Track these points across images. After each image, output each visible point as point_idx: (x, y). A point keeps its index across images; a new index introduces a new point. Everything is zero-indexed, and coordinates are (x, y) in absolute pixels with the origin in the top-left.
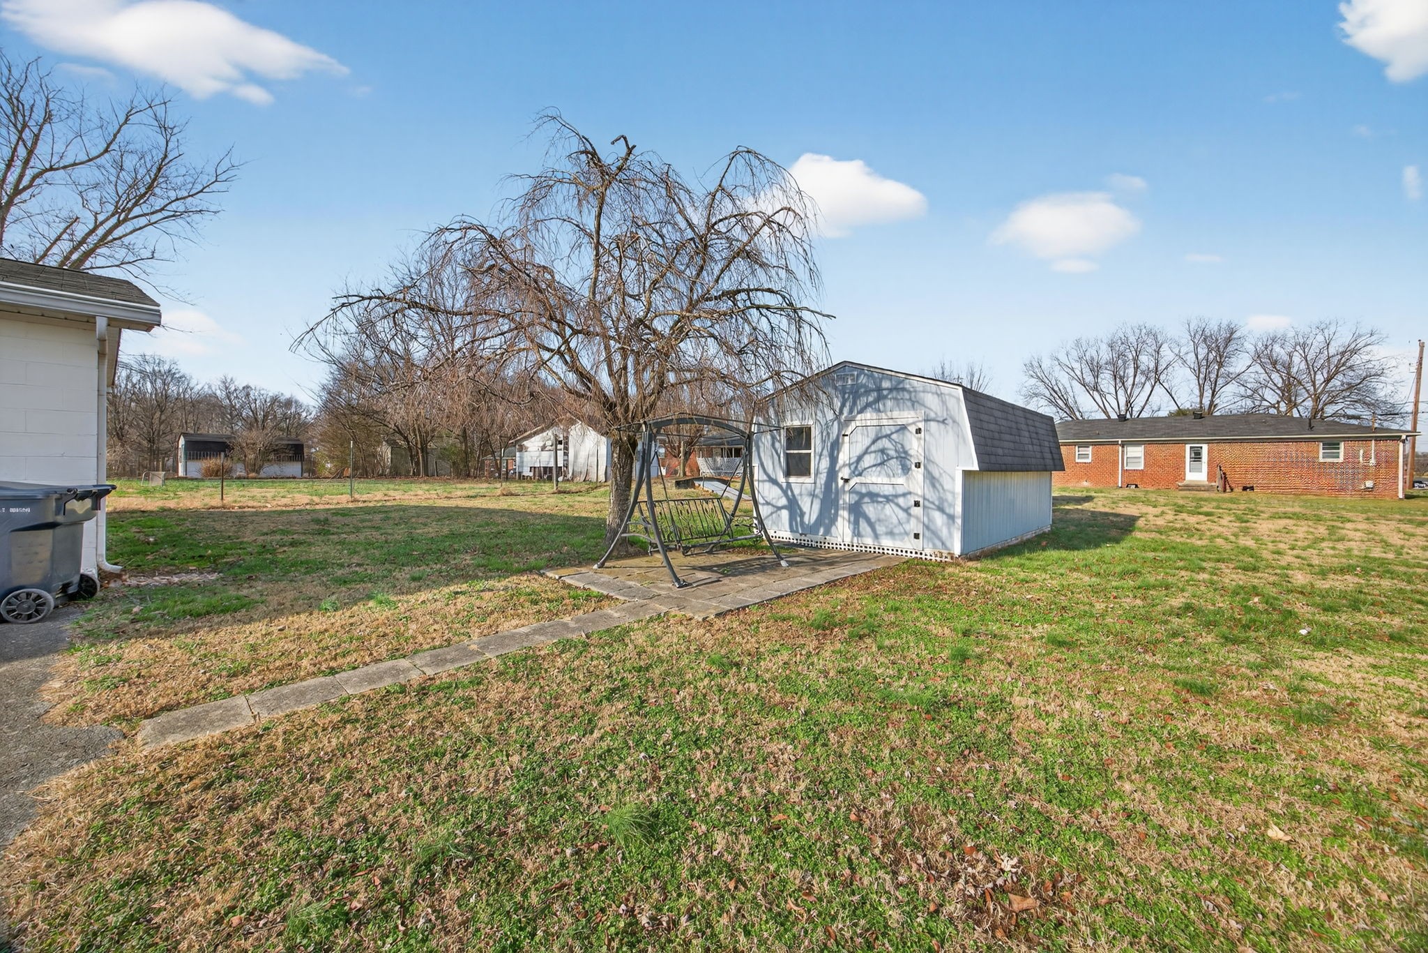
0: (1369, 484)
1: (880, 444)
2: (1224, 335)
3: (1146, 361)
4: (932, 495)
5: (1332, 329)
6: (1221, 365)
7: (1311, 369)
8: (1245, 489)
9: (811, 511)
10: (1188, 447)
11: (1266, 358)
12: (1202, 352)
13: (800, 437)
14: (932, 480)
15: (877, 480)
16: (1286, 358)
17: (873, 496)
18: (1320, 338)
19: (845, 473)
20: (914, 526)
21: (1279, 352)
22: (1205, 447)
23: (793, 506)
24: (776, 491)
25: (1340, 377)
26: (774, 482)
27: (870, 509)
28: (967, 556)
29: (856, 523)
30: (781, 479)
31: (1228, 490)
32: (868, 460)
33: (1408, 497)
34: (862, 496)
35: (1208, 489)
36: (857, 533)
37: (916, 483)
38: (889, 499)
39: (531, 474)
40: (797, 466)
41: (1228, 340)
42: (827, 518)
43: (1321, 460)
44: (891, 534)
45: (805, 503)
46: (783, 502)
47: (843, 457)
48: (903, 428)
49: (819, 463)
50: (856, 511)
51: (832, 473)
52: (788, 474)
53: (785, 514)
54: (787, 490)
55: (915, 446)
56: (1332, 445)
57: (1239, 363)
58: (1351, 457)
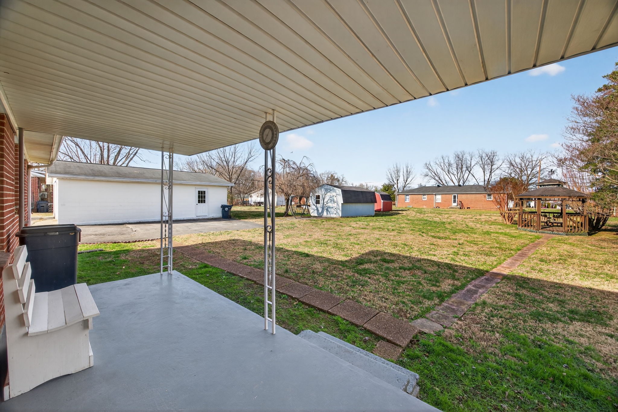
0: (498, 206)
1: (330, 199)
4: (337, 207)
8: (468, 208)
9: (320, 210)
10: (453, 195)
13: (318, 197)
14: (337, 204)
15: (330, 205)
17: (330, 207)
19: (325, 203)
20: (335, 212)
22: (457, 195)
23: (317, 210)
24: (314, 207)
26: (314, 205)
27: (329, 210)
28: (341, 217)
29: (327, 213)
30: (316, 205)
31: (463, 208)
32: (329, 201)
34: (328, 207)
36: (327, 214)
37: (335, 205)
38: (332, 208)
39: (254, 204)
40: (318, 202)
42: (323, 212)
43: (487, 200)
44: (332, 214)
45: (319, 209)
46: (315, 209)
47: (325, 201)
48: (333, 196)
49: (321, 201)
50: (327, 210)
52: (316, 204)
53: (316, 211)
54: (316, 207)
55: (335, 199)
56: (489, 195)
58: (494, 198)
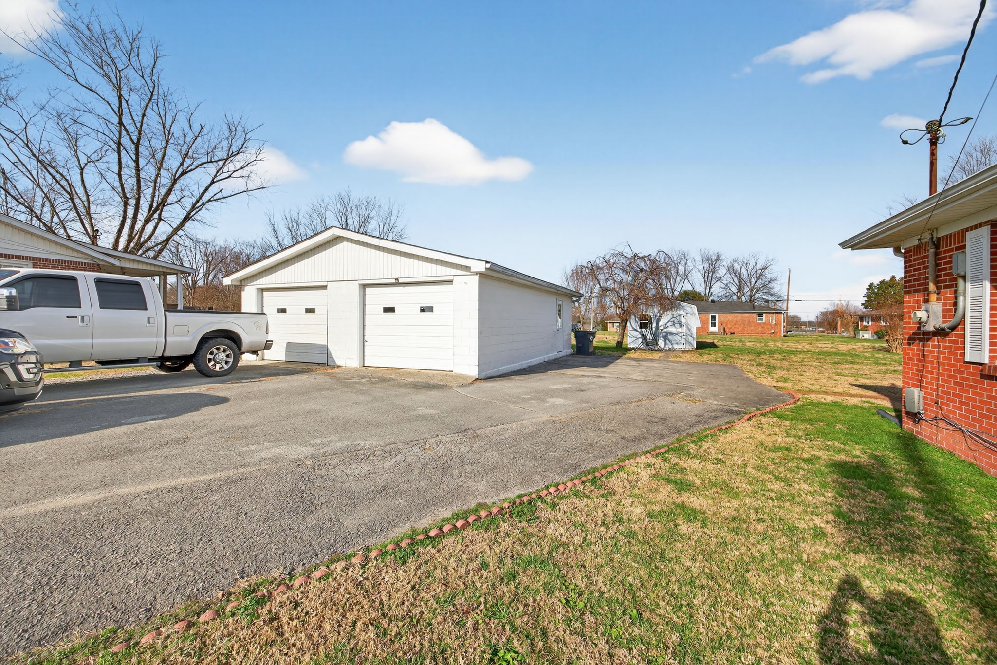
0: (773, 331)
1: (672, 320)
2: (714, 258)
3: (681, 268)
4: (689, 333)
5: (758, 257)
6: (713, 272)
7: (750, 276)
9: (650, 338)
10: (711, 315)
11: (731, 269)
12: (706, 265)
13: (645, 317)
14: (689, 329)
15: (672, 329)
16: (739, 269)
17: (671, 334)
18: (753, 261)
19: (662, 328)
20: (683, 341)
21: (737, 267)
22: (717, 316)
23: (644, 338)
24: (637, 333)
25: (760, 281)
26: (636, 330)
27: (670, 337)
29: (665, 341)
30: (639, 330)
32: (670, 324)
33: (784, 336)
34: (667, 334)
35: (719, 334)
36: (666, 344)
37: (684, 330)
38: (677, 334)
40: (644, 326)
41: (717, 260)
42: (655, 341)
43: (758, 322)
44: (677, 343)
45: (648, 337)
46: (640, 336)
47: (661, 323)
48: (680, 316)
49: (652, 324)
50: (665, 338)
51: (657, 328)
52: (641, 328)
54: (641, 333)
55: (683, 320)
56: (760, 315)
57: (722, 271)
58: (767, 320)
